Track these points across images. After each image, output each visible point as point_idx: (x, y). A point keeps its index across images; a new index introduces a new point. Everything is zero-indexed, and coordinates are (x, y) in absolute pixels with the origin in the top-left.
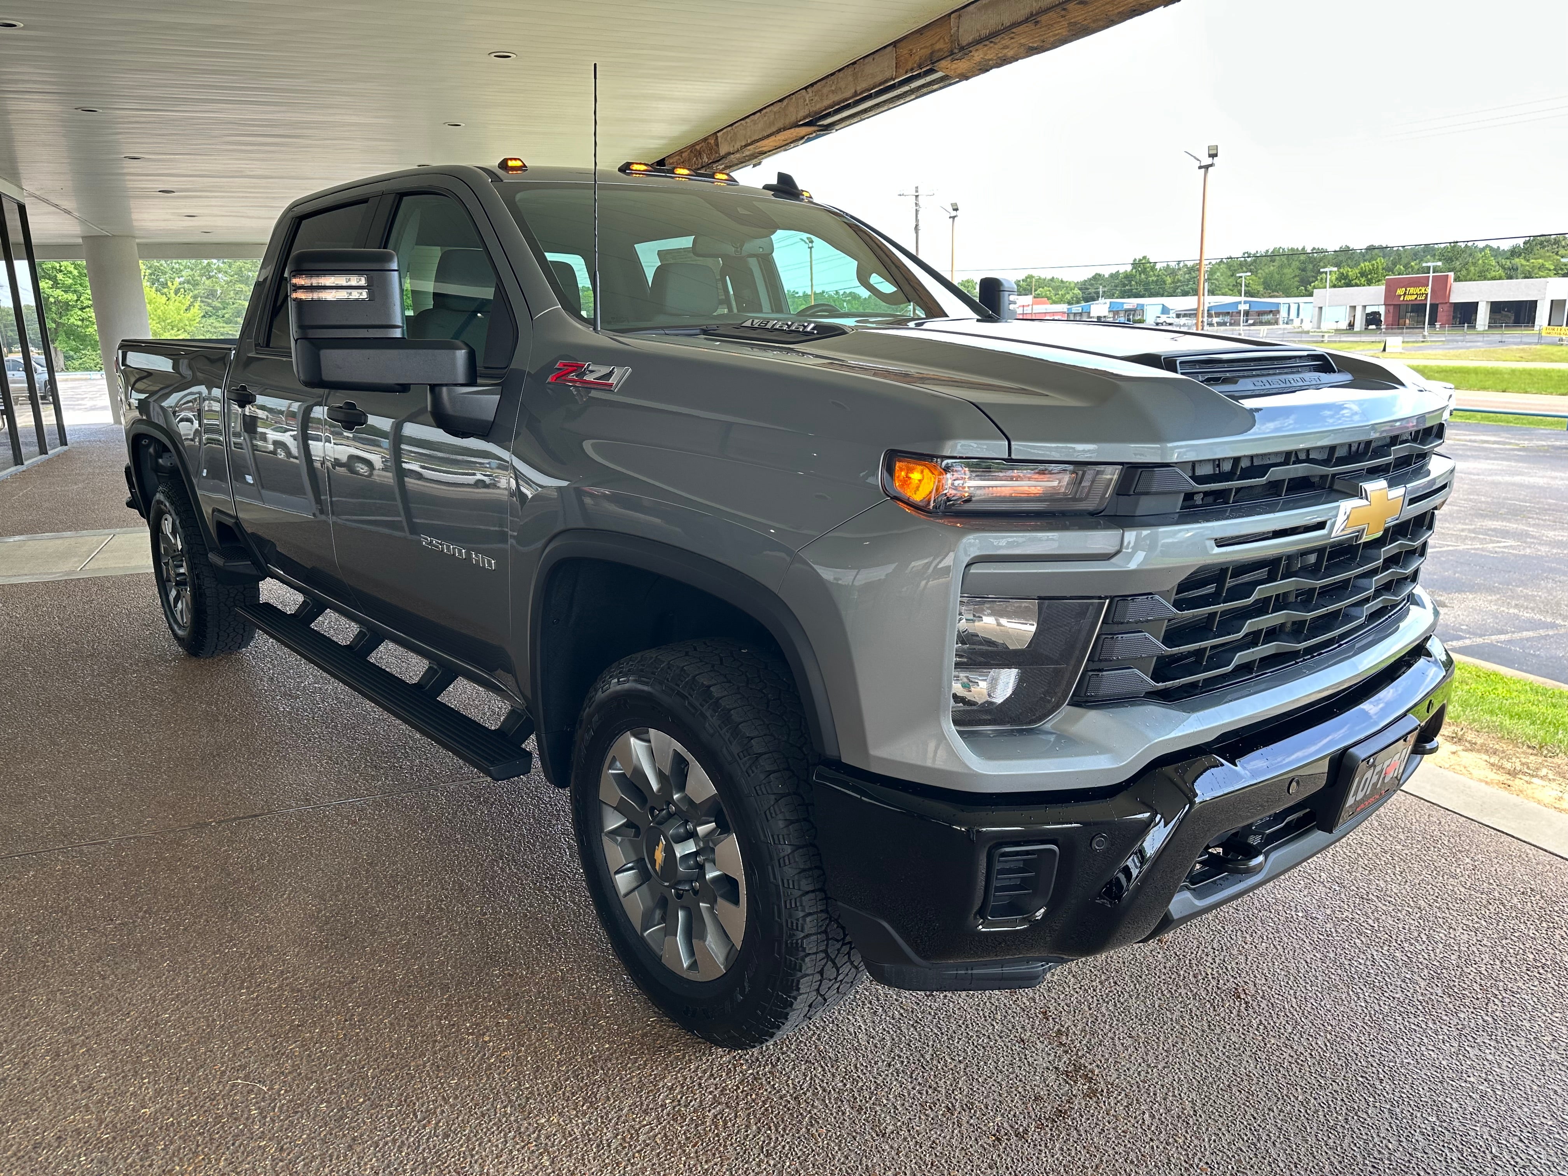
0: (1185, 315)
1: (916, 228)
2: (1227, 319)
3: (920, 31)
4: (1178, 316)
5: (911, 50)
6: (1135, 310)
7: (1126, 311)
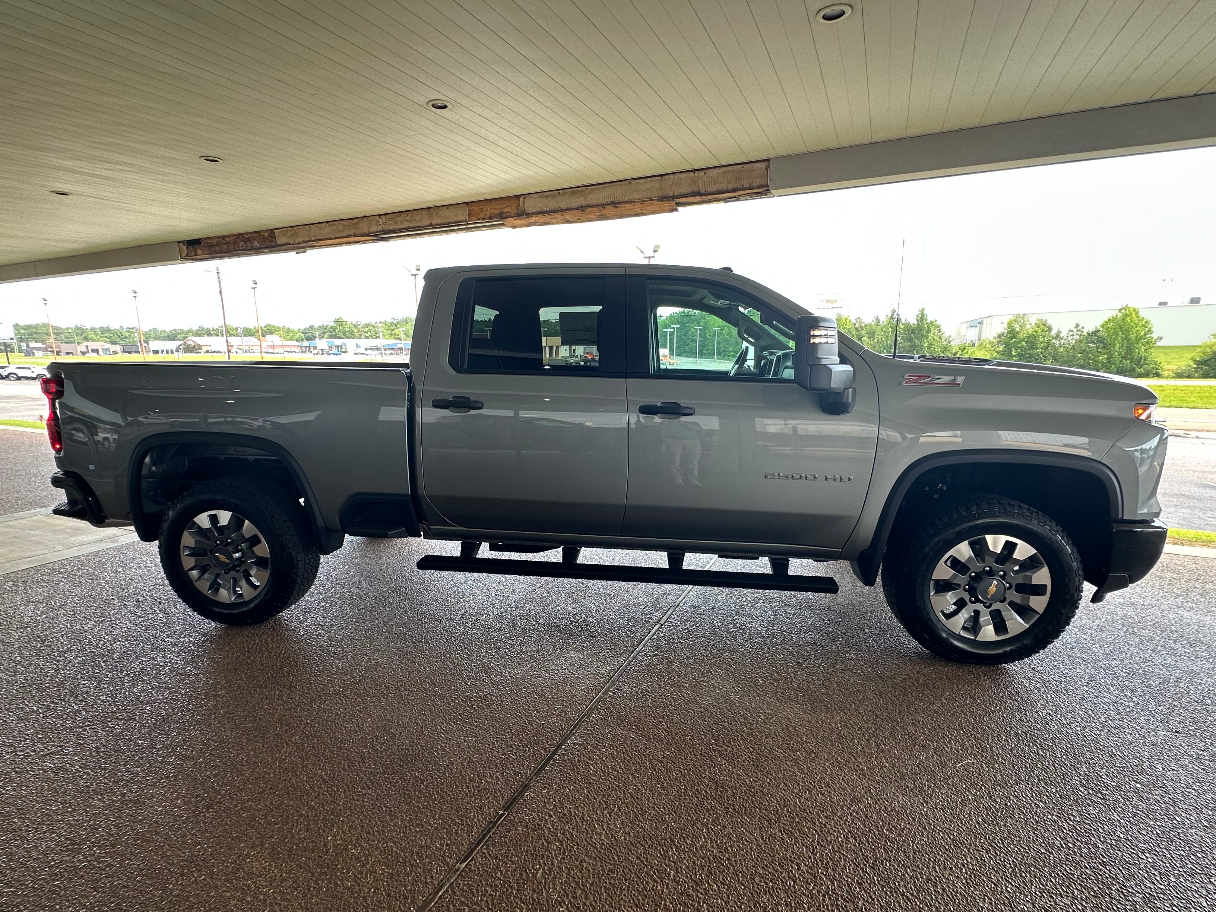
0: (370, 349)
1: (221, 292)
2: (392, 351)
3: (491, 200)
4: (366, 349)
5: (482, 209)
6: (341, 346)
7: (336, 346)
